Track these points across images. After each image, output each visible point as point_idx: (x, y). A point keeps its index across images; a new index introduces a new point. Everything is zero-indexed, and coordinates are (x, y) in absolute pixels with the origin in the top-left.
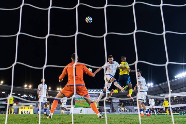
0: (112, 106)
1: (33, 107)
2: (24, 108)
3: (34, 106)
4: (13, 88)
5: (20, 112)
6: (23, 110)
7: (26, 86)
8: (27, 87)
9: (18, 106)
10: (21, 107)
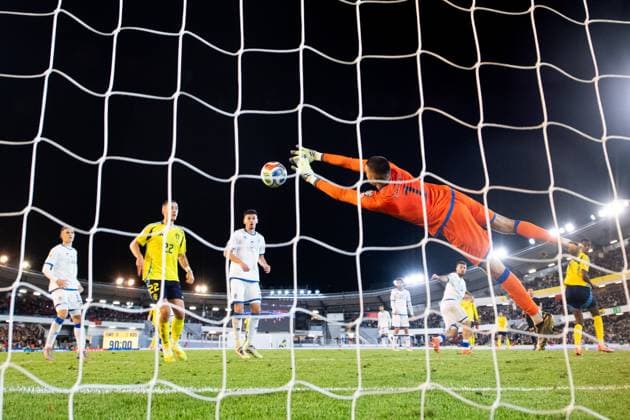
0: (327, 329)
1: (138, 333)
2: (117, 335)
3: (140, 329)
4: (94, 288)
5: (106, 345)
6: (114, 339)
7: (120, 281)
8: (123, 284)
9: (102, 330)
10: (109, 331)
